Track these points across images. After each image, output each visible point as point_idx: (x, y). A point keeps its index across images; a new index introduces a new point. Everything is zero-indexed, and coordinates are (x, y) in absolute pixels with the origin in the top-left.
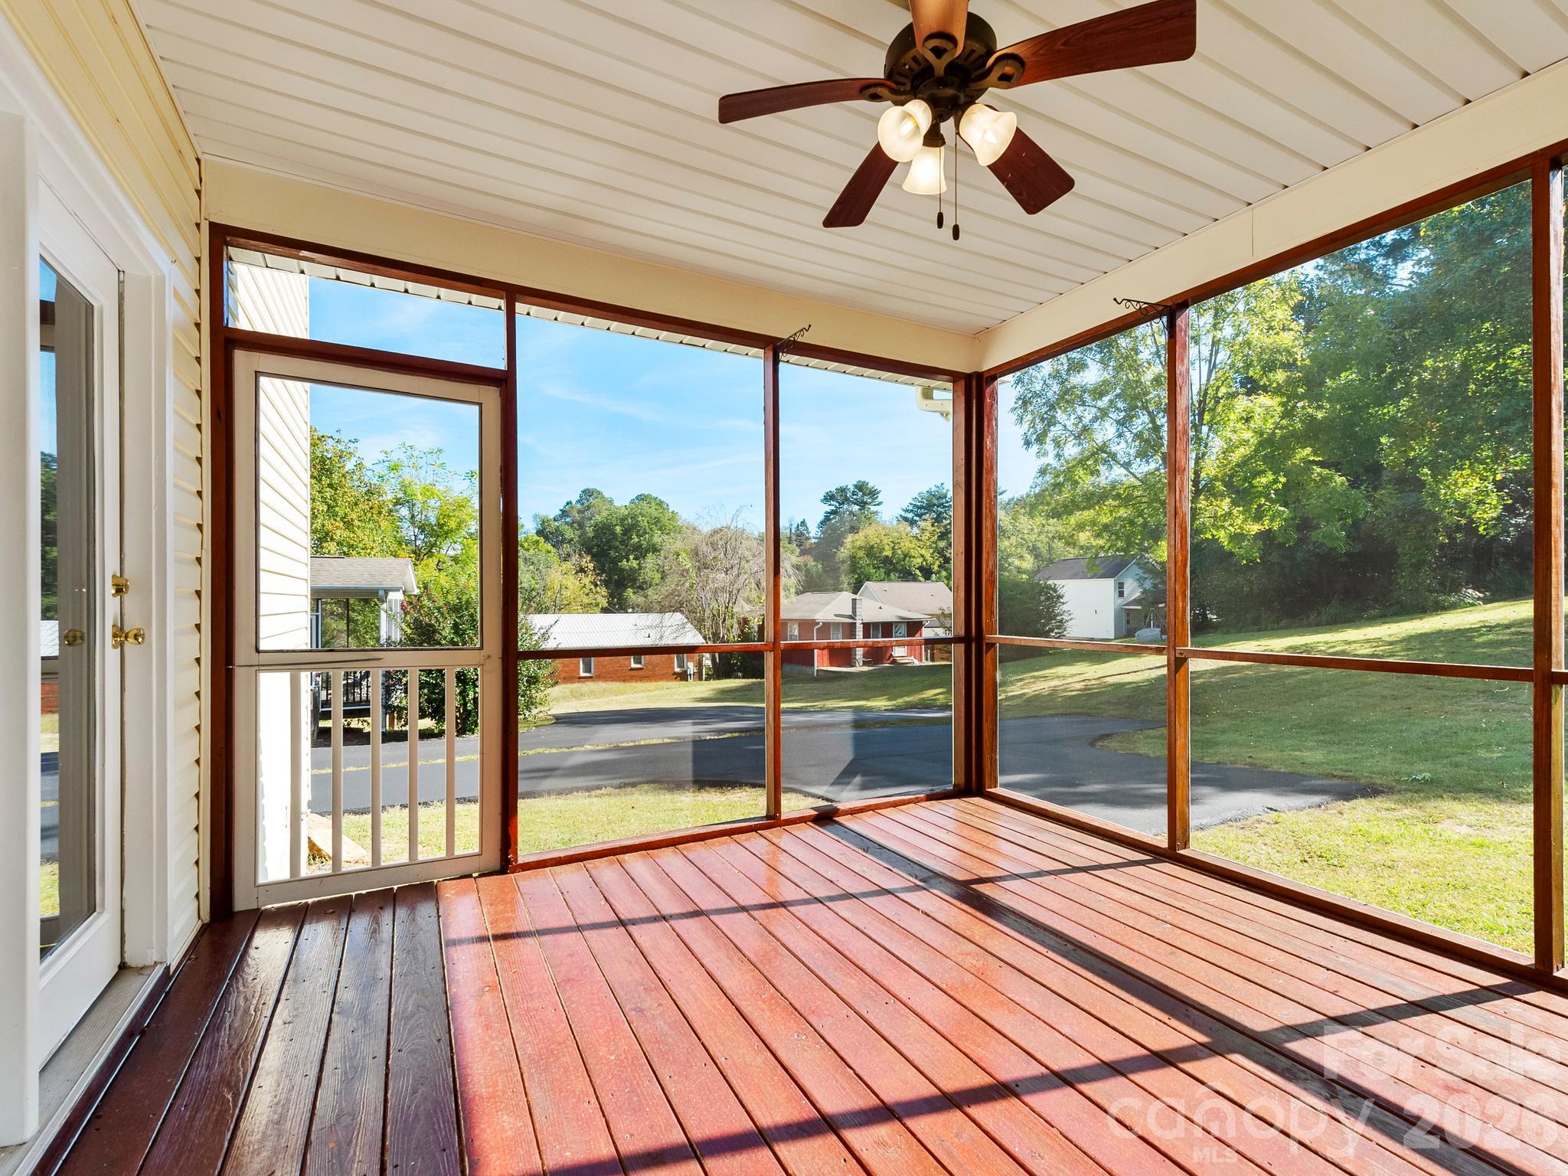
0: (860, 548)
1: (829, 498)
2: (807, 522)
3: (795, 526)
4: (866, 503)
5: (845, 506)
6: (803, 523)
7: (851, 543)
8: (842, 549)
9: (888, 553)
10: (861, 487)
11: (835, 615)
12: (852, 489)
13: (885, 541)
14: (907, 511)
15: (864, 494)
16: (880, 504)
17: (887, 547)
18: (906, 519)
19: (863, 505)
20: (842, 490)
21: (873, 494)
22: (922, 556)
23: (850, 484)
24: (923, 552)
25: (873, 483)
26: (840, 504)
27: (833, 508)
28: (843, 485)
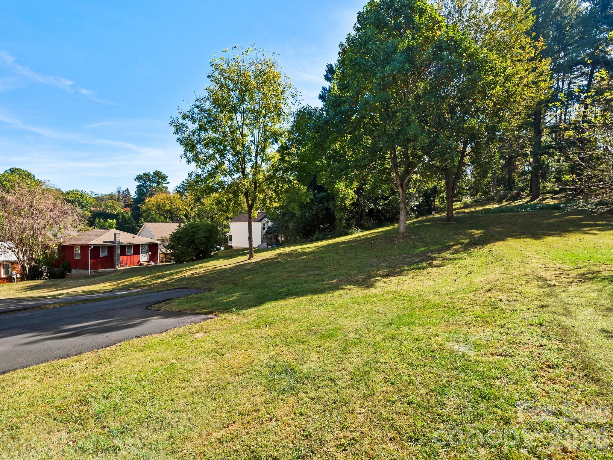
0: (153, 205)
1: (139, 178)
2: (129, 190)
3: (122, 192)
4: (160, 182)
5: (148, 183)
6: (127, 190)
7: (150, 201)
8: (144, 205)
9: (168, 208)
10: (157, 174)
11: (104, 242)
12: (152, 174)
13: (167, 202)
14: (179, 187)
15: (159, 178)
16: (168, 183)
17: (168, 205)
18: (179, 192)
19: (158, 183)
20: (147, 175)
21: (164, 178)
22: (186, 210)
23: (151, 171)
24: (186, 208)
25: (164, 172)
26: (145, 182)
27: (141, 184)
28: (147, 172)
